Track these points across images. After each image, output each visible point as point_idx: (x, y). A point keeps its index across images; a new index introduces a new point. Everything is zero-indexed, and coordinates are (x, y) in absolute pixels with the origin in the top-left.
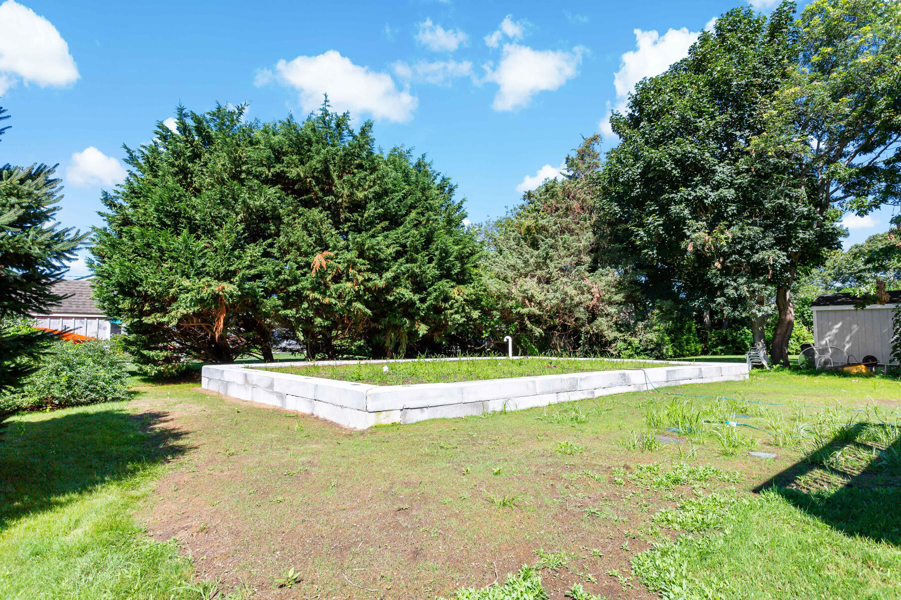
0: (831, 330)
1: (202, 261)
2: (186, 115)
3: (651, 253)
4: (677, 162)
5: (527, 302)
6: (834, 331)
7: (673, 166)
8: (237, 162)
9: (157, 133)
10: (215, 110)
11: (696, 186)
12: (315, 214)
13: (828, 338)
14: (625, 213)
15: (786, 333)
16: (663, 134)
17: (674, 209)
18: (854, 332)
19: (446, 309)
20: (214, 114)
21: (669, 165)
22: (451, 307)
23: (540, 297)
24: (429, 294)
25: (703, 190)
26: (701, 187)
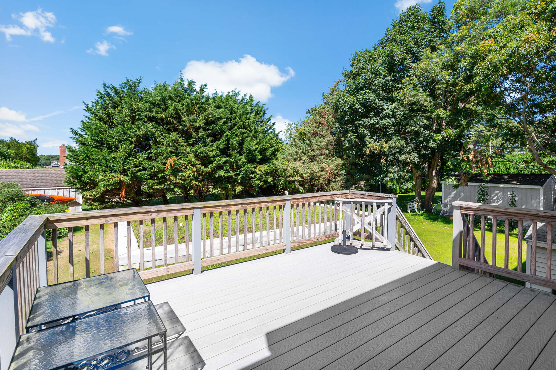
0: (451, 195)
1: (113, 164)
2: (108, 87)
3: (351, 152)
4: (362, 104)
5: (295, 174)
6: (452, 195)
7: (360, 106)
8: (133, 111)
9: (97, 95)
10: (126, 81)
11: (372, 117)
12: (174, 135)
13: (449, 199)
14: (342, 128)
15: (432, 193)
16: (356, 88)
17: (361, 130)
18: (461, 197)
19: (252, 178)
20: (126, 83)
21: (358, 106)
22: (255, 177)
23: (301, 171)
24: (241, 172)
25: (375, 120)
26: (374, 118)
